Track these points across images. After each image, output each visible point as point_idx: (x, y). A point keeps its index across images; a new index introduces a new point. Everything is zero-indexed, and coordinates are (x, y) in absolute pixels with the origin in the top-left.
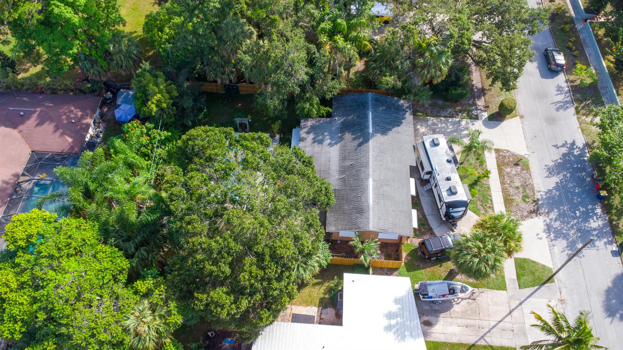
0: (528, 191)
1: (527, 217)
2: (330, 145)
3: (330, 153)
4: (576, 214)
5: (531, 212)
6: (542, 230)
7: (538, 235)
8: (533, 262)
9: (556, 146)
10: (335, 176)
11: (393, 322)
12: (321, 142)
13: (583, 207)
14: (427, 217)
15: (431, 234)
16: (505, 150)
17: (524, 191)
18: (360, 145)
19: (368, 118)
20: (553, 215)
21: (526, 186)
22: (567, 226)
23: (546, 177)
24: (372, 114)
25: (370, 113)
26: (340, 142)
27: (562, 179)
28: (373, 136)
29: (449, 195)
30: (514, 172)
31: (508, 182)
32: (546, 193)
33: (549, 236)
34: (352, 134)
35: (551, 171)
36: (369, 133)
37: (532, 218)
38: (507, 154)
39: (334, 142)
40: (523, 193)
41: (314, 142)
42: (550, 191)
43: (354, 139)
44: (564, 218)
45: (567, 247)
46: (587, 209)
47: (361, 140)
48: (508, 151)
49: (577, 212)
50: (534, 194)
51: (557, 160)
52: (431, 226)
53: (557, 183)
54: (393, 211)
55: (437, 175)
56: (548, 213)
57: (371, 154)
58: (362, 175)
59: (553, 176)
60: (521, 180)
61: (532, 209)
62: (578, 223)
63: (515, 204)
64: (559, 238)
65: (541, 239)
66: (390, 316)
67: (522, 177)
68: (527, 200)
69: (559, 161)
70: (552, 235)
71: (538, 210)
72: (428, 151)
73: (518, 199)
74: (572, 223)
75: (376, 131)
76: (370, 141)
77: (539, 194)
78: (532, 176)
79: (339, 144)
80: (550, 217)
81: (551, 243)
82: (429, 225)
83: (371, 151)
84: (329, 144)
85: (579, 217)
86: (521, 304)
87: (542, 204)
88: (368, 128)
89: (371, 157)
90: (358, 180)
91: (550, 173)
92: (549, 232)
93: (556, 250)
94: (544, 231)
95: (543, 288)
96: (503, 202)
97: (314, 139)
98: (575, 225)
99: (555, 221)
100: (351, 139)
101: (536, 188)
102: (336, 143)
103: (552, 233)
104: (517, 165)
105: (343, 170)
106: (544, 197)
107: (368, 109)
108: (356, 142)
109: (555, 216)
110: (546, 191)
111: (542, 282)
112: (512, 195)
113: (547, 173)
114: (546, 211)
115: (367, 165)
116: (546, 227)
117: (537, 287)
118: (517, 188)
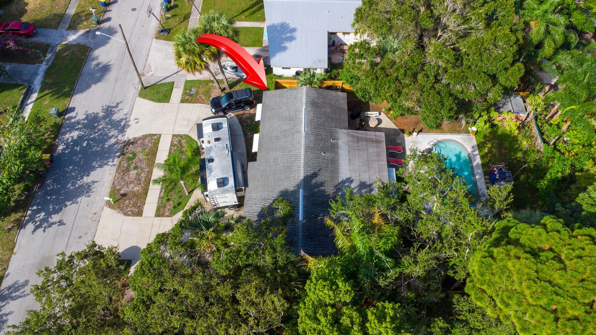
0: (126, 165)
1: (139, 139)
2: (350, 180)
3: (350, 170)
4: (87, 144)
5: (133, 143)
6: (131, 127)
7: (137, 122)
8: (153, 100)
9: (61, 223)
10: (342, 142)
11: (289, 35)
12: (363, 185)
13: (76, 150)
14: (242, 133)
15: (241, 118)
16: (129, 215)
17: (129, 165)
18: (315, 175)
19: (304, 212)
20: (113, 141)
21: (123, 171)
22: (104, 131)
23: (96, 182)
24: (298, 218)
25: (301, 218)
26: (339, 184)
27: (79, 180)
28: (298, 186)
29: (221, 124)
30: (132, 185)
31: (142, 174)
32: (106, 164)
33: (126, 122)
34: (324, 191)
35: (86, 189)
36: (304, 189)
37: (134, 138)
38: (129, 209)
39: (347, 184)
40: (132, 163)
41: (371, 185)
42: (101, 166)
43: (322, 184)
44: (102, 139)
45: (114, 114)
46: (72, 148)
47: (314, 181)
48: (126, 214)
49: (85, 145)
50: (120, 162)
51: (71, 204)
52: (240, 125)
53: (88, 175)
54: (281, 108)
55: (229, 146)
56: (116, 143)
57: (302, 161)
58: (312, 138)
59: (87, 184)
60: (127, 177)
61: (131, 146)
62: (91, 135)
63: (147, 150)
64: (117, 121)
65: (136, 119)
66: (291, 39)
67: (124, 181)
68: (131, 155)
69: (68, 203)
70: (122, 124)
71: (125, 146)
72: (232, 174)
73: (141, 156)
74: (97, 135)
75: (295, 193)
76: (302, 178)
77: (115, 163)
78: (112, 183)
79: (340, 181)
80: (116, 140)
81: (128, 117)
82: (243, 126)
83: (302, 164)
84: (352, 181)
85: (86, 140)
86: (177, 72)
87: (117, 153)
88: (304, 197)
89: (303, 157)
90: (317, 135)
91: (89, 186)
92: (125, 125)
93: (126, 111)
94: (129, 126)
95: (153, 83)
96: (158, 152)
97: (371, 190)
98: (95, 133)
99: (113, 136)
100: (326, 185)
101: (114, 170)
102: (343, 182)
103: (123, 125)
104: (124, 195)
105: (334, 148)
106: (111, 160)
107: (304, 225)
108: (319, 179)
109: (110, 140)
110: (105, 166)
111: (152, 87)
112: (145, 159)
113: (93, 186)
114: (116, 146)
115: (308, 148)
116: (126, 130)
117: (159, 83)
118: (136, 168)
